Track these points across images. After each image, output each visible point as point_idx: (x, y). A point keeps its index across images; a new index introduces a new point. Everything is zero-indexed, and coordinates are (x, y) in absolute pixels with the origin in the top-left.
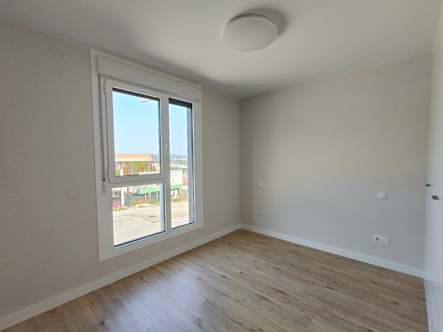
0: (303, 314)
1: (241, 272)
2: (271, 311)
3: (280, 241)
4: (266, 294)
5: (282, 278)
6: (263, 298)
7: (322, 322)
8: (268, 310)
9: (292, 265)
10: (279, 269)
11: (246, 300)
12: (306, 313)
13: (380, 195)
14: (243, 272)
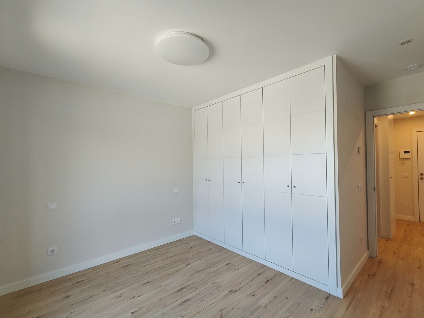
0: (209, 284)
1: (132, 313)
2: (202, 300)
3: (94, 269)
4: (180, 299)
5: (163, 284)
6: (185, 302)
7: (219, 278)
8: (200, 302)
9: (147, 273)
10: (148, 283)
11: (183, 315)
12: (209, 283)
13: (175, 191)
14: (132, 311)
